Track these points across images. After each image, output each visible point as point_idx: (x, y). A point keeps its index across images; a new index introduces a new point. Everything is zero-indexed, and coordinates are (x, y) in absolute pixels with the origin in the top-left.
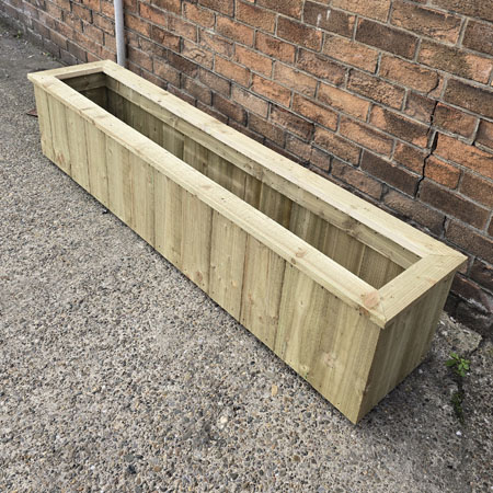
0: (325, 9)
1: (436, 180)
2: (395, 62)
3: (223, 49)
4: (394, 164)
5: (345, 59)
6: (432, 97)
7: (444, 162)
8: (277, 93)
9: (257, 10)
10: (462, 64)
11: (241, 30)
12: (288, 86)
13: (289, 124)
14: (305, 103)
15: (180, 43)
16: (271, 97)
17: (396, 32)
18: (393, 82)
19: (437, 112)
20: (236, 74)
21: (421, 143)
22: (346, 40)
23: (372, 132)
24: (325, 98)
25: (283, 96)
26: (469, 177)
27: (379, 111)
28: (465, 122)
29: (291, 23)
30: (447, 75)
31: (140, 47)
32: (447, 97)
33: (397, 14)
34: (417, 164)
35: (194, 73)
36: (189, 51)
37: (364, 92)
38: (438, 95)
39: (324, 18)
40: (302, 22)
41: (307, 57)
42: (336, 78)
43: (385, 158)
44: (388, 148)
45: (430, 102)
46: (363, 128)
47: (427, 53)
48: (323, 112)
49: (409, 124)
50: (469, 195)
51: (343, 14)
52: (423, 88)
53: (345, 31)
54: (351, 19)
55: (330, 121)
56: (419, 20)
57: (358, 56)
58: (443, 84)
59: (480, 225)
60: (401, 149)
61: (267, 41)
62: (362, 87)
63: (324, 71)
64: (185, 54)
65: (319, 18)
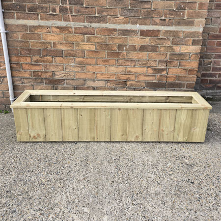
0: (127, 45)
1: (170, 81)
2: (153, 54)
3: (80, 69)
4: (157, 82)
5: (136, 58)
6: (165, 60)
7: (172, 75)
8: (109, 76)
9: (97, 52)
10: (172, 49)
11: (89, 60)
12: (114, 72)
13: (116, 85)
14: (122, 75)
15: (53, 74)
16: (106, 79)
17: (152, 46)
18: (153, 59)
19: (168, 63)
20: (88, 76)
21: (164, 73)
22: (135, 52)
23: (148, 75)
24: (130, 72)
25: (112, 77)
26: (179, 76)
27: (150, 69)
28: (175, 63)
29: (113, 52)
30: (169, 53)
31: (23, 83)
32: (170, 59)
33: (152, 41)
34: (164, 79)
35: (62, 83)
36: (58, 75)
37: (144, 65)
38: (168, 59)
39: (126, 48)
40: (117, 51)
41: (120, 62)
42: (133, 64)
43: (154, 81)
44: (154, 78)
45: (165, 61)
46: (145, 75)
47: (162, 49)
48: (129, 76)
49: (160, 69)
50: (180, 81)
51: (133, 45)
52: (163, 58)
53: (135, 50)
54: (136, 46)
55: (133, 78)
56: (159, 41)
57: (140, 56)
58: (168, 55)
59: (184, 87)
60: (158, 77)
61: (103, 61)
62: (143, 64)
63: (128, 63)
64: (56, 77)
65: (124, 48)
